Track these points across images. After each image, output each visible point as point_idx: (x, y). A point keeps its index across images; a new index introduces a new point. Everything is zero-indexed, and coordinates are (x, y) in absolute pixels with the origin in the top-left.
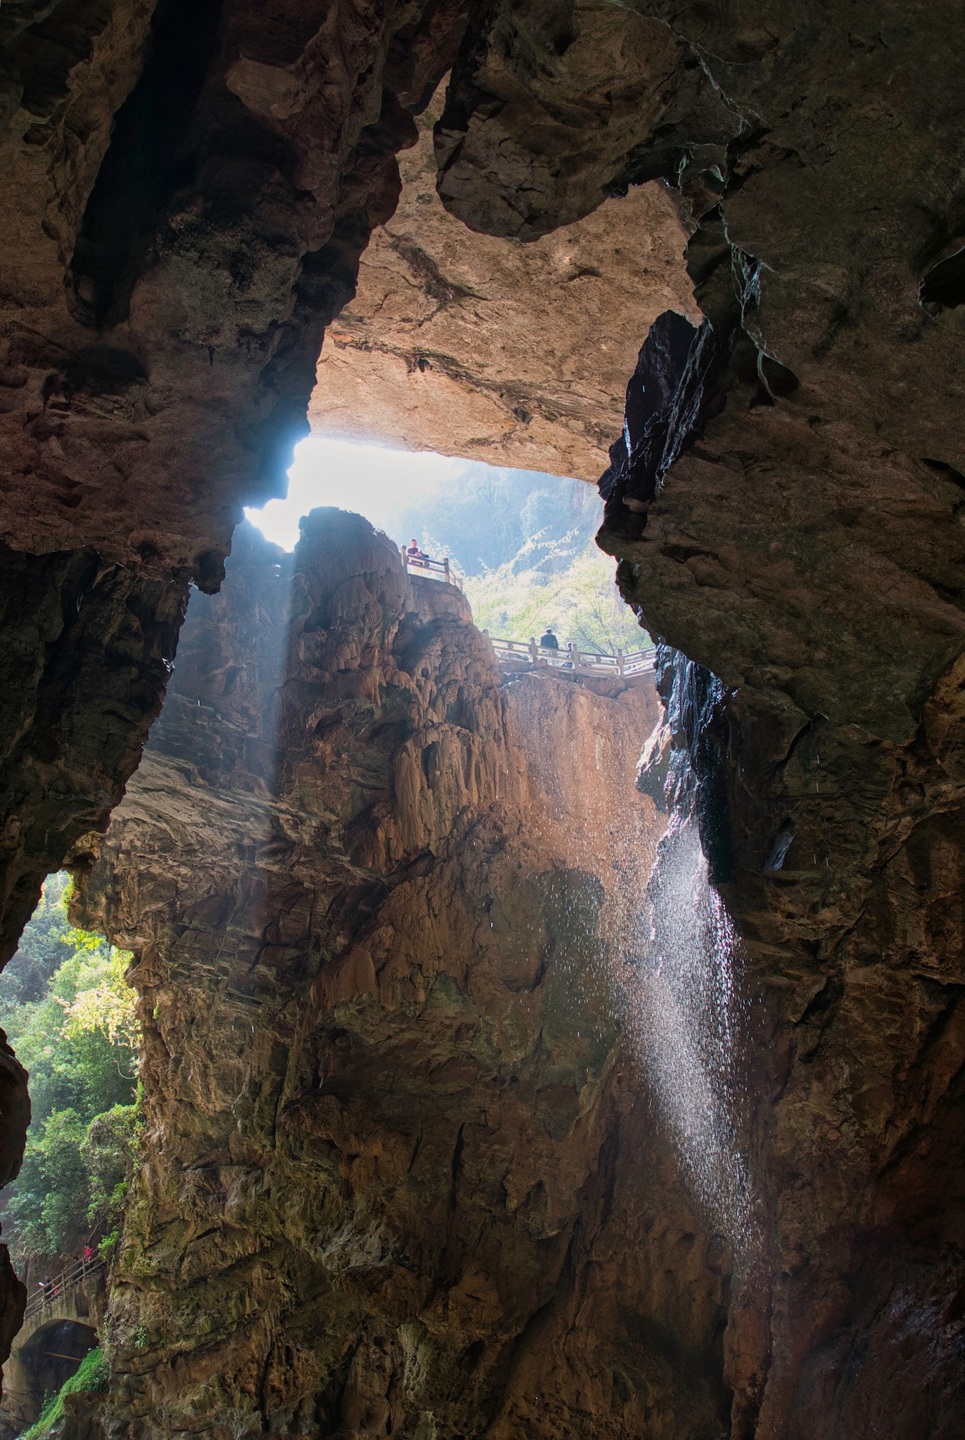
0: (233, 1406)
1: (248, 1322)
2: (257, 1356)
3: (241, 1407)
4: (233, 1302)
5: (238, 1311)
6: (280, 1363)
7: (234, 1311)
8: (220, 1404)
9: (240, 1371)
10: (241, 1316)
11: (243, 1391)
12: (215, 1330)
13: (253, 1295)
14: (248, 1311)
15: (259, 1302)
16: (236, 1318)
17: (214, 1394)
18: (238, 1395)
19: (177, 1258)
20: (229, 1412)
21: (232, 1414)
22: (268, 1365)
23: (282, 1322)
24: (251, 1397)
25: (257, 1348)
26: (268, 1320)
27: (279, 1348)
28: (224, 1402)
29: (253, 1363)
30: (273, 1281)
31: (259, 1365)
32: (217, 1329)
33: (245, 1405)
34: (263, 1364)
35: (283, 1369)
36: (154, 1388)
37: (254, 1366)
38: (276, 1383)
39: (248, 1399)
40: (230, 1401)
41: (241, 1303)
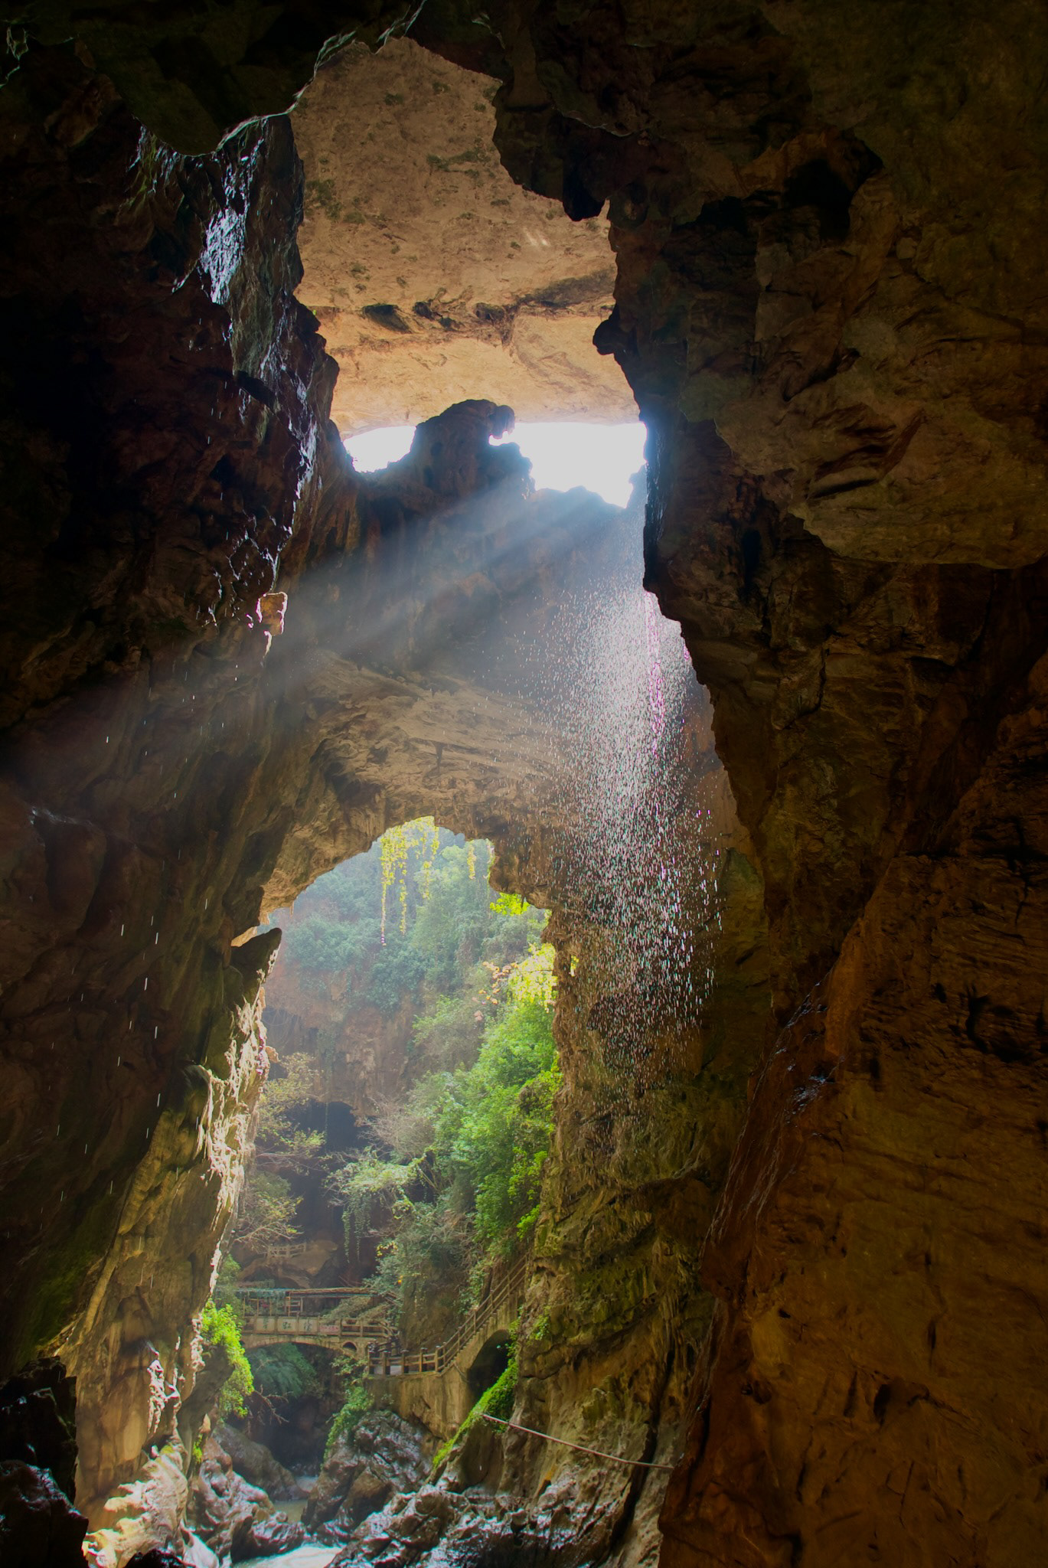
0: (624, 1417)
1: (646, 1311)
2: (656, 1356)
3: (632, 1420)
4: (630, 1283)
5: (635, 1294)
6: (680, 1366)
7: (631, 1294)
8: (610, 1413)
9: (636, 1372)
10: (638, 1300)
11: (637, 1398)
12: (611, 1317)
13: (650, 1274)
14: (646, 1295)
15: (657, 1284)
16: (633, 1302)
17: (605, 1401)
18: (630, 1404)
19: (581, 1231)
20: (617, 1424)
21: (620, 1427)
22: (669, 1371)
23: (682, 1311)
24: (644, 1408)
25: (656, 1344)
26: (665, 1309)
27: (679, 1346)
28: (614, 1411)
29: (651, 1364)
30: (672, 1257)
31: (658, 1367)
32: (614, 1315)
33: (636, 1417)
34: (663, 1367)
35: (683, 1375)
36: (553, 1394)
37: (652, 1369)
38: (675, 1394)
39: (640, 1410)
40: (620, 1412)
41: (638, 1284)
